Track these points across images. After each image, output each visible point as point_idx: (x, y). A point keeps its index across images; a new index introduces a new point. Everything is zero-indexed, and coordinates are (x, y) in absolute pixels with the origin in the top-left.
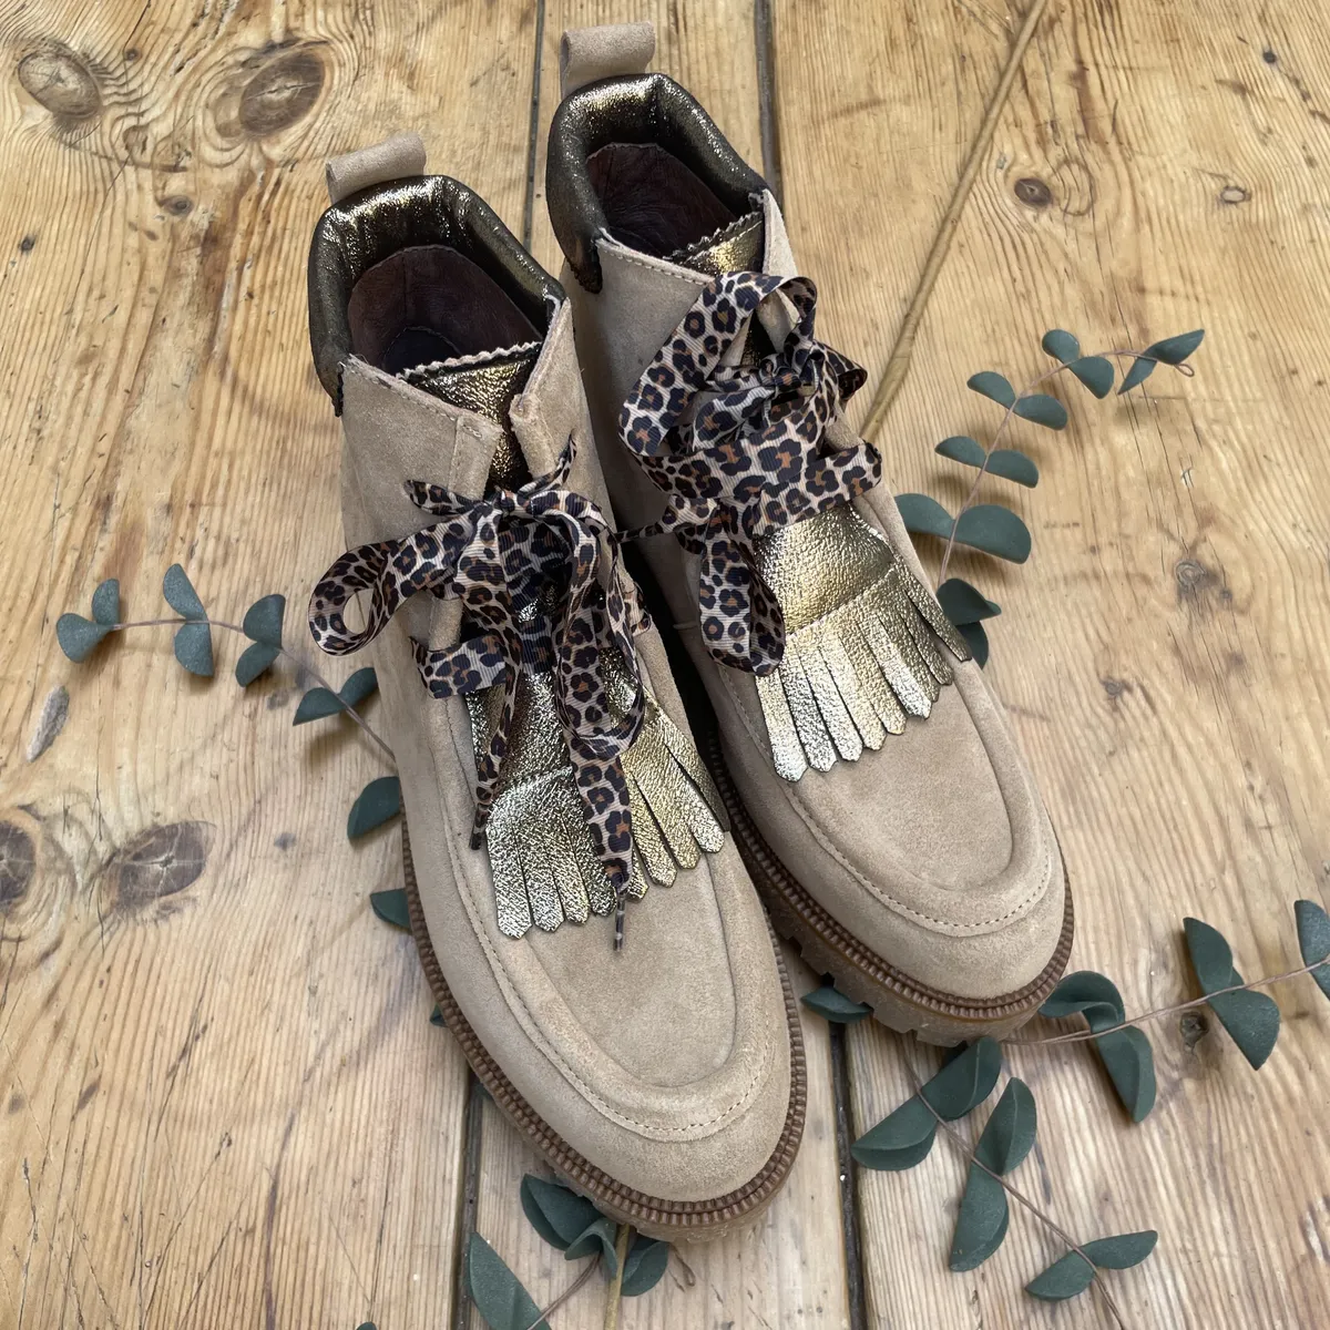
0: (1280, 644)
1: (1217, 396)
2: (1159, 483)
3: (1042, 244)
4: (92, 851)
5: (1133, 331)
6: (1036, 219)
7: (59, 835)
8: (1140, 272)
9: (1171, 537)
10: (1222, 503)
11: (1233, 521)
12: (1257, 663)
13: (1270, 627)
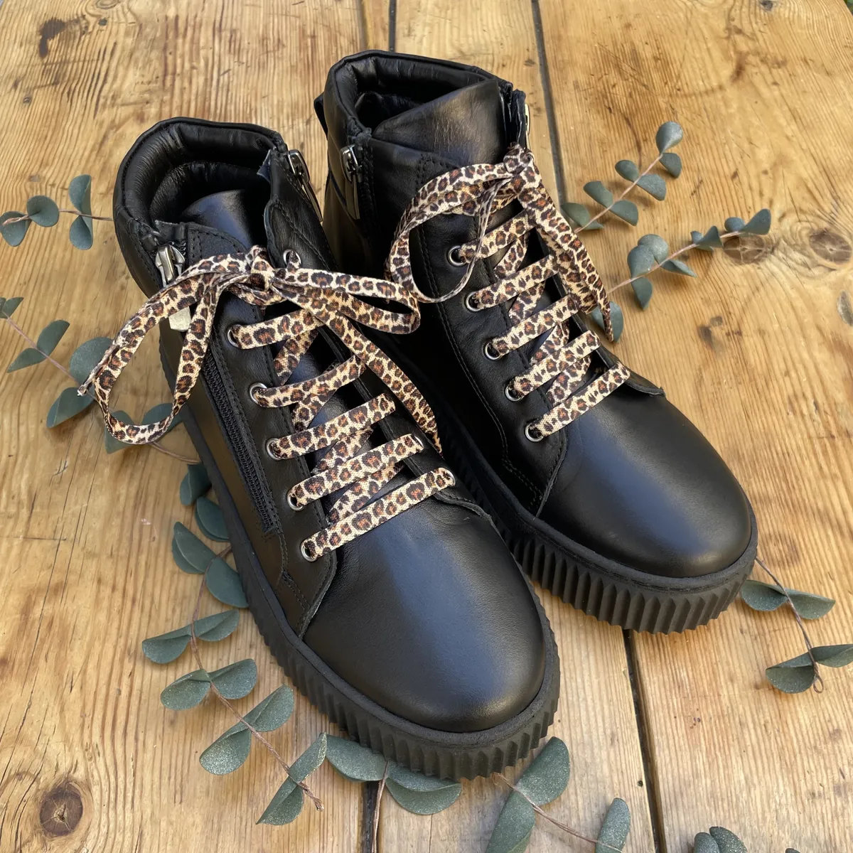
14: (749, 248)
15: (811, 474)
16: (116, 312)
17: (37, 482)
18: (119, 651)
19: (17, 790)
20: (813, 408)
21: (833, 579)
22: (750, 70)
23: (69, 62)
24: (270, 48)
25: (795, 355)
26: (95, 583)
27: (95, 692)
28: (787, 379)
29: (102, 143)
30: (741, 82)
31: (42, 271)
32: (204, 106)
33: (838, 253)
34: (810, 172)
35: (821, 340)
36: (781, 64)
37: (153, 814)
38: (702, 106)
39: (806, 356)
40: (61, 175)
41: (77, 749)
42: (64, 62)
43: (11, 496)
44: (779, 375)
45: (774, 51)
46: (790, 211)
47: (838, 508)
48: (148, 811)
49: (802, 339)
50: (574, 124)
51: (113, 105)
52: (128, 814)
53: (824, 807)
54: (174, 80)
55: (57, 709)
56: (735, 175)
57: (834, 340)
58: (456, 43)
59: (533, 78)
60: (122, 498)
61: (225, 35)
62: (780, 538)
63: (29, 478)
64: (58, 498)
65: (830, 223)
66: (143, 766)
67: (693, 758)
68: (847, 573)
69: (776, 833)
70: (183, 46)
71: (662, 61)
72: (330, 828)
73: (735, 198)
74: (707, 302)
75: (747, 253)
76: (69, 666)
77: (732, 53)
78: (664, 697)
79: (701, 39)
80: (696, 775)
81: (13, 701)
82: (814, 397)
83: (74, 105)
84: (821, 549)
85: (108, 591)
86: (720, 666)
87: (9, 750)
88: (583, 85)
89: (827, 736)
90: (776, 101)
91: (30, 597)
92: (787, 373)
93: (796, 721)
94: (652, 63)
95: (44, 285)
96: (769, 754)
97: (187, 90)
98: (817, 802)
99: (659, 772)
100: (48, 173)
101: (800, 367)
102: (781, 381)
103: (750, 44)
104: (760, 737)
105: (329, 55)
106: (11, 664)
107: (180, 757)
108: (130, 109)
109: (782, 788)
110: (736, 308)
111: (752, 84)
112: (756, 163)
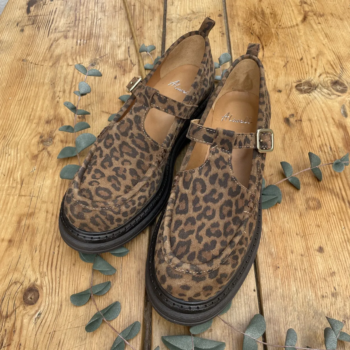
0: (34, 126)
1: (8, 196)
2: (43, 167)
3: (40, 265)
4: (320, 89)
5: (23, 223)
6: (36, 280)
7: (329, 92)
8: (6, 250)
9: (48, 152)
10: (28, 161)
11: (27, 156)
12: (43, 121)
13: (34, 129)
14: (306, 87)
15: (327, 175)
16: (55, 111)
17: (24, 174)
18: (54, 237)
19: (15, 288)
20: (329, 149)
21: (334, 215)
22: (309, 18)
23: (38, 16)
24: (117, 10)
25: (323, 129)
26: (46, 213)
27: (45, 253)
28: (319, 138)
29: (50, 47)
30: (305, 23)
31: (27, 96)
32: (91, 33)
33: (342, 90)
34: (332, 58)
35: (334, 123)
36: (322, 16)
37: (66, 298)
38: (289, 32)
39: (327, 129)
40: (35, 59)
41: (38, 273)
42: (36, 16)
43: (14, 180)
44: (316, 137)
45: (319, 10)
46: (323, 73)
47: (338, 188)
48: (64, 297)
49: (326, 123)
50: (237, 39)
51: (55, 32)
52: (57, 298)
53: (328, 301)
54: (79, 22)
55: (30, 259)
56: (302, 59)
57: (339, 123)
58: (191, 8)
59: (221, 21)
60: (56, 181)
61: (100, 5)
62: (314, 199)
63: (21, 173)
64: (32, 181)
65: (340, 78)
66: (62, 280)
67: (275, 282)
68: (340, 213)
69: (307, 310)
70: (83, 9)
71: (274, 15)
72: (133, 304)
73: (301, 68)
74: (288, 108)
75: (305, 90)
76: (35, 243)
77: (302, 11)
78: (265, 258)
79: (290, 6)
80: (277, 288)
81: (14, 256)
82: (330, 145)
83: (40, 32)
84: (330, 203)
85: (50, 215)
86: (288, 248)
87: (12, 273)
88: (241, 24)
89: (330, 274)
90: (319, 30)
91: (21, 217)
92: (319, 136)
93: (317, 268)
94: (270, 15)
95: (27, 101)
96: (306, 281)
97: (84, 26)
98: (325, 299)
99: (262, 287)
100: (29, 58)
101: (325, 134)
102: (317, 139)
103: (310, 7)
104: (303, 274)
105: (140, 13)
106: (13, 242)
107: (77, 277)
108: (62, 34)
109: (310, 294)
110: (300, 111)
111: (310, 23)
112: (310, 54)
